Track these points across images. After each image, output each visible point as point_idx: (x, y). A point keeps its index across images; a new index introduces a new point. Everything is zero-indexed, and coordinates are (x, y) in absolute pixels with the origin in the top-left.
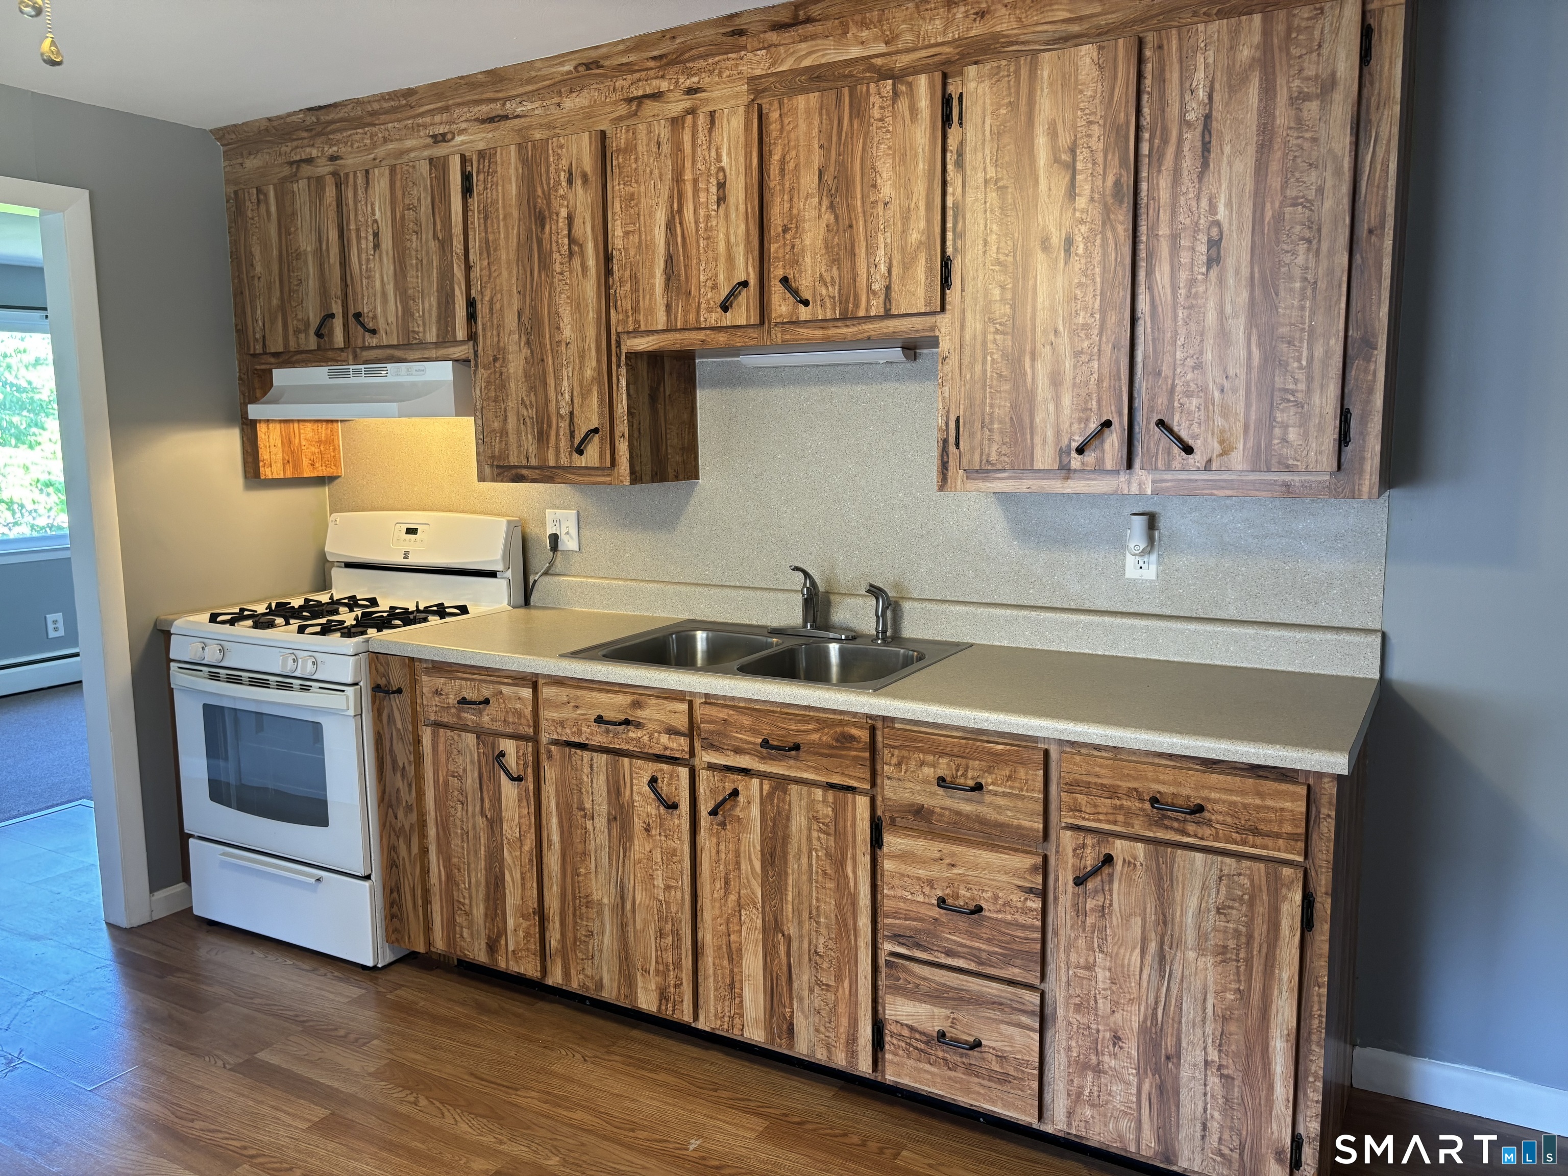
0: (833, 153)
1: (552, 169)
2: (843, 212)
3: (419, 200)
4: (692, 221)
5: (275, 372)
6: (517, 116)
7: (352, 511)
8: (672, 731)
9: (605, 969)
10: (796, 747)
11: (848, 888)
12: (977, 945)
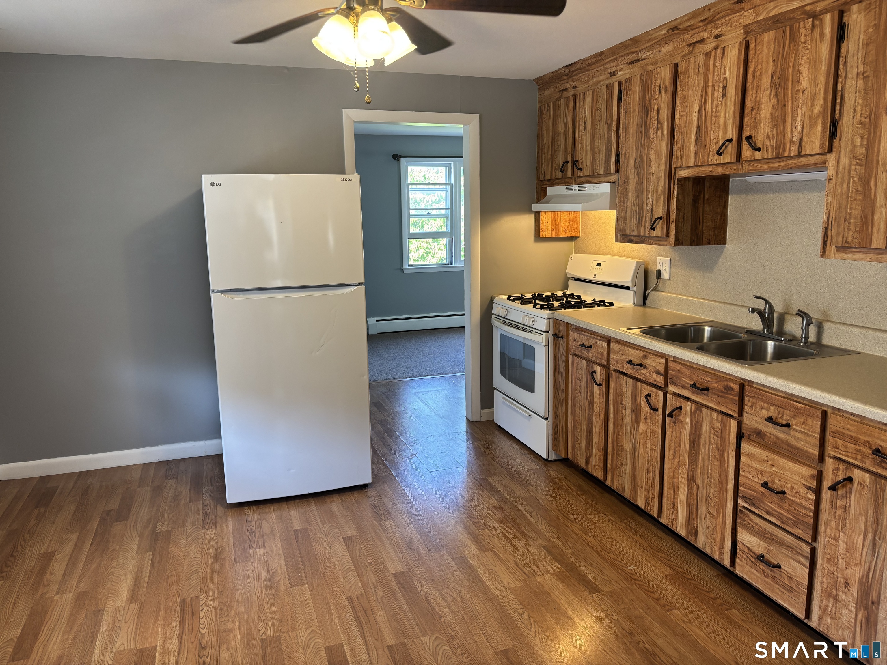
0: (779, 64)
1: (653, 86)
2: (781, 98)
3: (602, 105)
4: (710, 108)
5: (549, 188)
6: (643, 60)
7: (581, 254)
8: (658, 373)
9: (626, 482)
10: (707, 389)
11: (725, 467)
12: (782, 512)
